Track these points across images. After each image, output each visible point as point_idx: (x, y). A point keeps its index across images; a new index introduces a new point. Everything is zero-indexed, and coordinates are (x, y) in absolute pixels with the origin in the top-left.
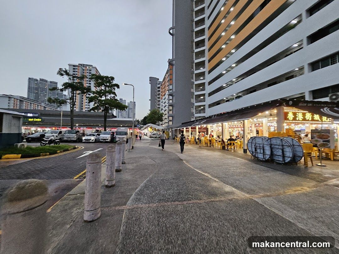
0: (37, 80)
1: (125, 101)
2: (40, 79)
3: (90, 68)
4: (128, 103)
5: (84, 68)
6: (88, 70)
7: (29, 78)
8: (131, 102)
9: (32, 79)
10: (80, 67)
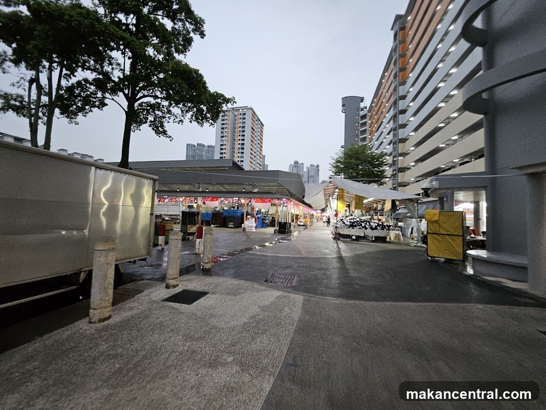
0: (194, 146)
1: (303, 164)
2: (198, 144)
3: (244, 111)
4: (307, 167)
5: (236, 113)
6: (241, 114)
7: (187, 145)
8: (312, 165)
9: (190, 144)
10: (230, 112)
